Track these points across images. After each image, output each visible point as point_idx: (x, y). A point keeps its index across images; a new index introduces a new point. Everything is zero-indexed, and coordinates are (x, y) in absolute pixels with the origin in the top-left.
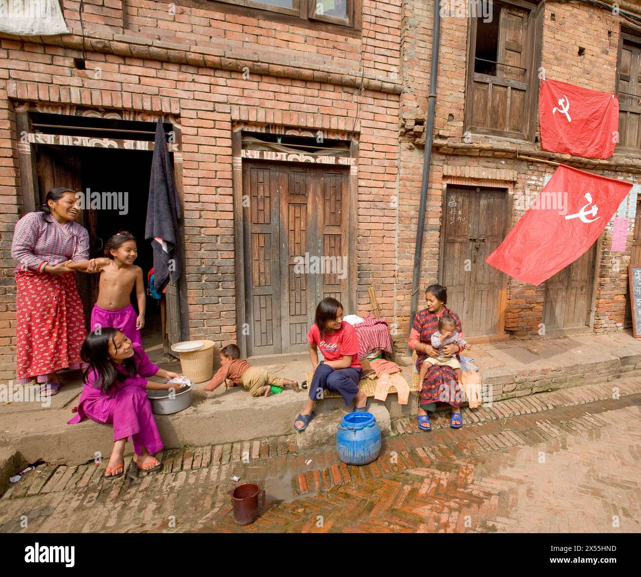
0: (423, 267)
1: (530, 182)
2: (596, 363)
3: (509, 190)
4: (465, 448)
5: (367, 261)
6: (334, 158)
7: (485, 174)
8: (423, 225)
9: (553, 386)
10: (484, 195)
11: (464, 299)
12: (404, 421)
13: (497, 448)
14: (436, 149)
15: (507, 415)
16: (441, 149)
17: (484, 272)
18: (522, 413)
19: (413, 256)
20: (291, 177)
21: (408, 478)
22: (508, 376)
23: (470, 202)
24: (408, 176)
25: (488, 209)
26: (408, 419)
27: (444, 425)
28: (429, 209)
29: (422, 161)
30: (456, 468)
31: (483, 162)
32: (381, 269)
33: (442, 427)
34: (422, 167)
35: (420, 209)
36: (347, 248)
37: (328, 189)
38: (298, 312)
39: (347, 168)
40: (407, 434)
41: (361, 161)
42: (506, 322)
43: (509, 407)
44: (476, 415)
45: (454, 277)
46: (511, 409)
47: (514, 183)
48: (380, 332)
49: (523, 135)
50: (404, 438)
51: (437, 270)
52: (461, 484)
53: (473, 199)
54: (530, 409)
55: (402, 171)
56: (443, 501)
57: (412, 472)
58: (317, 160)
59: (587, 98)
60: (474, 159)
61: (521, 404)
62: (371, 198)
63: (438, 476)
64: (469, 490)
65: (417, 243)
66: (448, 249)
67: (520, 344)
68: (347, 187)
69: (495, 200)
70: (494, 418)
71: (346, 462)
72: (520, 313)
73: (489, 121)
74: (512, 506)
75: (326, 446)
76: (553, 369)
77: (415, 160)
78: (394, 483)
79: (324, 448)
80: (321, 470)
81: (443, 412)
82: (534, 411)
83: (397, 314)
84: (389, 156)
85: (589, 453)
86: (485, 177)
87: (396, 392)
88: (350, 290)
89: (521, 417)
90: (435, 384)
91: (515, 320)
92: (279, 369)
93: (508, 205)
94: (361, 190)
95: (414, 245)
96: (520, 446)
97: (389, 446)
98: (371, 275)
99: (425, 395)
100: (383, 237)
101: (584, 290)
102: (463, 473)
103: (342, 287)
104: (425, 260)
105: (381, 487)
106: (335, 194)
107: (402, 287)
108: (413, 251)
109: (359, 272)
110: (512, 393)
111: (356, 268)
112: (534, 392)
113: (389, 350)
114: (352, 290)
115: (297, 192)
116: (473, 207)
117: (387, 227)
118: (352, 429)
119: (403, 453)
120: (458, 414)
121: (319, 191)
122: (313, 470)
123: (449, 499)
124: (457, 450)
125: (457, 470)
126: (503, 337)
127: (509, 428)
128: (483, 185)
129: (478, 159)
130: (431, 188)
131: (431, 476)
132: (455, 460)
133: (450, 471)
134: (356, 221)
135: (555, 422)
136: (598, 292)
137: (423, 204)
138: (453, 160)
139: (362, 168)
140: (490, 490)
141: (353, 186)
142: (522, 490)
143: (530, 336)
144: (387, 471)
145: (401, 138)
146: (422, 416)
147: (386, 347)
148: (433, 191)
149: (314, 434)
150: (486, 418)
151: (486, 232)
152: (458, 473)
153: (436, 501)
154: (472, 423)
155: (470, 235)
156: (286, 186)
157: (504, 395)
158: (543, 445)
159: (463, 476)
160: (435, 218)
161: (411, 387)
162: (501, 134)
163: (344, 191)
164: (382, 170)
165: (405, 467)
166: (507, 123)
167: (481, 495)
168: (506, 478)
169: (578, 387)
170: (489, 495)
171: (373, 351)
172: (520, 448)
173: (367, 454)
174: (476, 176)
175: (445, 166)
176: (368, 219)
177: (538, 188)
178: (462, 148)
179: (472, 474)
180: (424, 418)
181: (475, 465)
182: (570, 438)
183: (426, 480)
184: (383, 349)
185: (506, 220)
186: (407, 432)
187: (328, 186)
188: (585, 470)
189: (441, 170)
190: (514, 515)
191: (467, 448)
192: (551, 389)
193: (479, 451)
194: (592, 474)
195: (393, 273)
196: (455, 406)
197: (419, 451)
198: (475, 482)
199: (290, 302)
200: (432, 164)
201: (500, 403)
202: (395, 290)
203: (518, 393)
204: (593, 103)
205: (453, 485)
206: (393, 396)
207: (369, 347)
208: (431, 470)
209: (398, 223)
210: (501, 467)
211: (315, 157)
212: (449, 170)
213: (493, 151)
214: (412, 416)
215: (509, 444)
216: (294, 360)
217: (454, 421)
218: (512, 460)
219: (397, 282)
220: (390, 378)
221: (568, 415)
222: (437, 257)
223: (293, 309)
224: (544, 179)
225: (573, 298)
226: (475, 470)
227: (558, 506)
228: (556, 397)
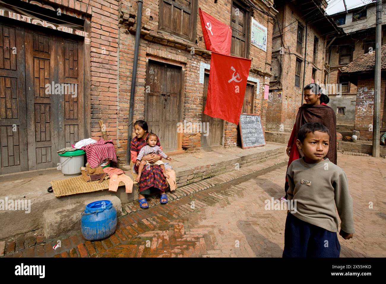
0: (135, 109)
1: (193, 65)
2: (231, 161)
3: (183, 68)
4: (173, 214)
5: (98, 102)
6: (72, 30)
7: (170, 56)
8: (135, 82)
9: (212, 174)
10: (169, 70)
11: (159, 130)
12: (130, 205)
13: (193, 211)
14: (143, 36)
15: (192, 193)
16: (146, 36)
17: (170, 114)
18: (200, 190)
19: (129, 101)
20: (35, 37)
21: (141, 240)
22: (190, 170)
23: (161, 73)
24: (125, 50)
25: (172, 78)
26: (132, 203)
27: (157, 203)
28: (138, 73)
29: (134, 42)
30: (172, 227)
31: (169, 49)
32: (108, 108)
33: (155, 205)
34: (134, 46)
35: (133, 71)
36: (83, 94)
37: (67, 51)
38: (43, 138)
39: (82, 39)
40: (133, 213)
41: (92, 35)
42: (183, 143)
43: (192, 188)
44: (174, 195)
45: (154, 116)
46: (193, 189)
47: (185, 64)
48: (109, 148)
49: (189, 38)
50: (131, 216)
51: (143, 111)
52: (178, 236)
53: (163, 71)
54: (204, 187)
55: (121, 46)
56: (170, 250)
57: (143, 235)
58: (58, 28)
59: (219, 25)
60: (164, 47)
61: (198, 186)
62: (100, 60)
63: (161, 235)
64: (185, 239)
65: (131, 93)
66: (149, 100)
67: (190, 155)
68: (82, 51)
69: (175, 73)
70: (185, 195)
71: (91, 239)
72: (190, 137)
73: (172, 27)
74: (214, 242)
75: (71, 231)
76: (212, 165)
77: (129, 41)
78: (131, 246)
79: (70, 233)
80: (68, 251)
81: (154, 196)
82: (206, 188)
83: (119, 138)
84: (112, 35)
85: (242, 204)
86: (170, 58)
87: (124, 185)
88: (85, 123)
89: (200, 193)
90: (148, 176)
91: (187, 141)
92: (26, 182)
93: (182, 76)
94: (93, 54)
95: (129, 94)
96: (205, 207)
97: (122, 222)
98: (101, 112)
99: (142, 185)
100: (109, 87)
101: (219, 126)
102: (177, 229)
103: (79, 121)
104: (136, 104)
105: (121, 252)
106: (73, 55)
107: (122, 121)
108: (129, 98)
109: (92, 110)
110: (192, 180)
111: (90, 107)
112: (203, 179)
113: (115, 160)
114: (87, 123)
115: (42, 50)
116: (163, 76)
117: (111, 81)
118: (95, 213)
119: (133, 225)
120: (164, 195)
121: (60, 52)
122: (60, 253)
123: (173, 248)
124: (169, 216)
125: (173, 228)
126: (181, 152)
127: (195, 199)
128: (169, 63)
129: (166, 47)
130: (139, 60)
131: (157, 236)
132: (170, 223)
133: (168, 229)
134: (89, 75)
135: (218, 192)
136: (225, 127)
137: (135, 68)
138: (153, 45)
139: (93, 40)
140: (197, 235)
141: (86, 52)
142: (216, 231)
143: (195, 151)
144: (124, 239)
145: (120, 25)
146: (142, 199)
147: (114, 158)
148: (140, 62)
149: (61, 223)
150: (181, 196)
151: (171, 91)
152: (174, 230)
153: (165, 251)
154: (173, 199)
155: (161, 92)
156: (31, 43)
157: (188, 181)
158: (217, 204)
159: (178, 231)
160: (142, 78)
161: (134, 181)
162: (178, 35)
163: (80, 55)
164: (108, 44)
165: (137, 234)
166: (181, 30)
167: (193, 240)
168: (204, 226)
169: (223, 174)
170: (197, 238)
171: (105, 161)
172: (206, 208)
173: (107, 230)
174: (166, 57)
175: (148, 48)
176: (98, 74)
177: (197, 68)
178: (158, 38)
179: (183, 228)
180: (144, 201)
181: (183, 222)
182: (230, 198)
183: (154, 239)
184: (111, 159)
185: (181, 85)
186: (133, 211)
187: (67, 49)
188: (244, 212)
189: (145, 50)
190: (217, 247)
191: (175, 214)
192: (211, 176)
193: (183, 214)
194: (248, 214)
195: (116, 112)
196: (162, 191)
197: (144, 221)
198: (187, 233)
199: (36, 131)
200: (140, 45)
201: (186, 187)
202: (118, 122)
203: (195, 180)
204: (222, 28)
205: (173, 238)
206: (122, 188)
207: (101, 159)
208: (156, 232)
209: (118, 80)
210: (199, 221)
211: (57, 26)
212: (150, 51)
213: (175, 43)
214: (135, 201)
215: (199, 207)
216: (40, 175)
217: (163, 200)
218: (204, 216)
219: (119, 117)
220: (118, 177)
221: (223, 188)
222: (144, 103)
223: (39, 136)
224: (200, 64)
225: (214, 130)
226: (184, 225)
227: (239, 235)
228: (214, 180)
